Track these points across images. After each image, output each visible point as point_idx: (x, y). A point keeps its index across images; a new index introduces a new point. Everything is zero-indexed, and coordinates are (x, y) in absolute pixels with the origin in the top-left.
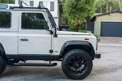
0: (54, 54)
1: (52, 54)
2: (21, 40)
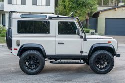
0: (84, 54)
1: (83, 54)
2: (59, 43)
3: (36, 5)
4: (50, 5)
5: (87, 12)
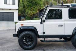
3: (6, 4)
4: (15, 4)
5: (38, 8)
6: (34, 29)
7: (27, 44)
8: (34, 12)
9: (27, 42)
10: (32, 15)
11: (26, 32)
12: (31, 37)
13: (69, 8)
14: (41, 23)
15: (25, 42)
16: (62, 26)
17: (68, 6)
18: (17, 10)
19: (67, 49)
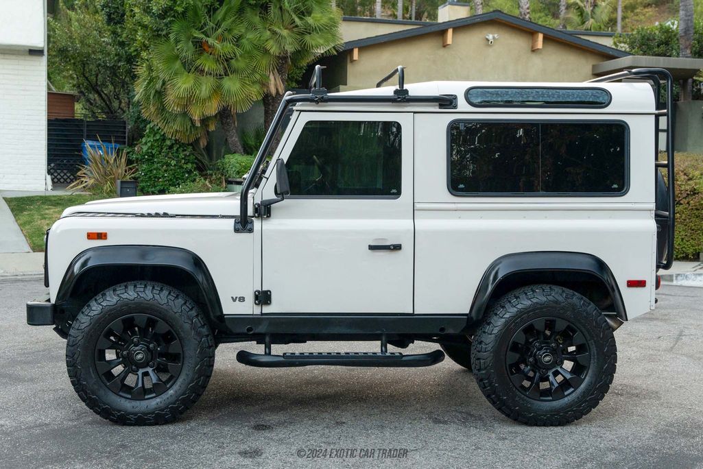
6: (188, 267)
7: (131, 380)
8: (232, 84)
9: (131, 365)
10: (205, 121)
11: (131, 293)
12: (162, 327)
13: (450, 118)
14: (243, 224)
15: (117, 371)
16: (397, 247)
17: (446, 102)
18: (35, 52)
19: (437, 421)
